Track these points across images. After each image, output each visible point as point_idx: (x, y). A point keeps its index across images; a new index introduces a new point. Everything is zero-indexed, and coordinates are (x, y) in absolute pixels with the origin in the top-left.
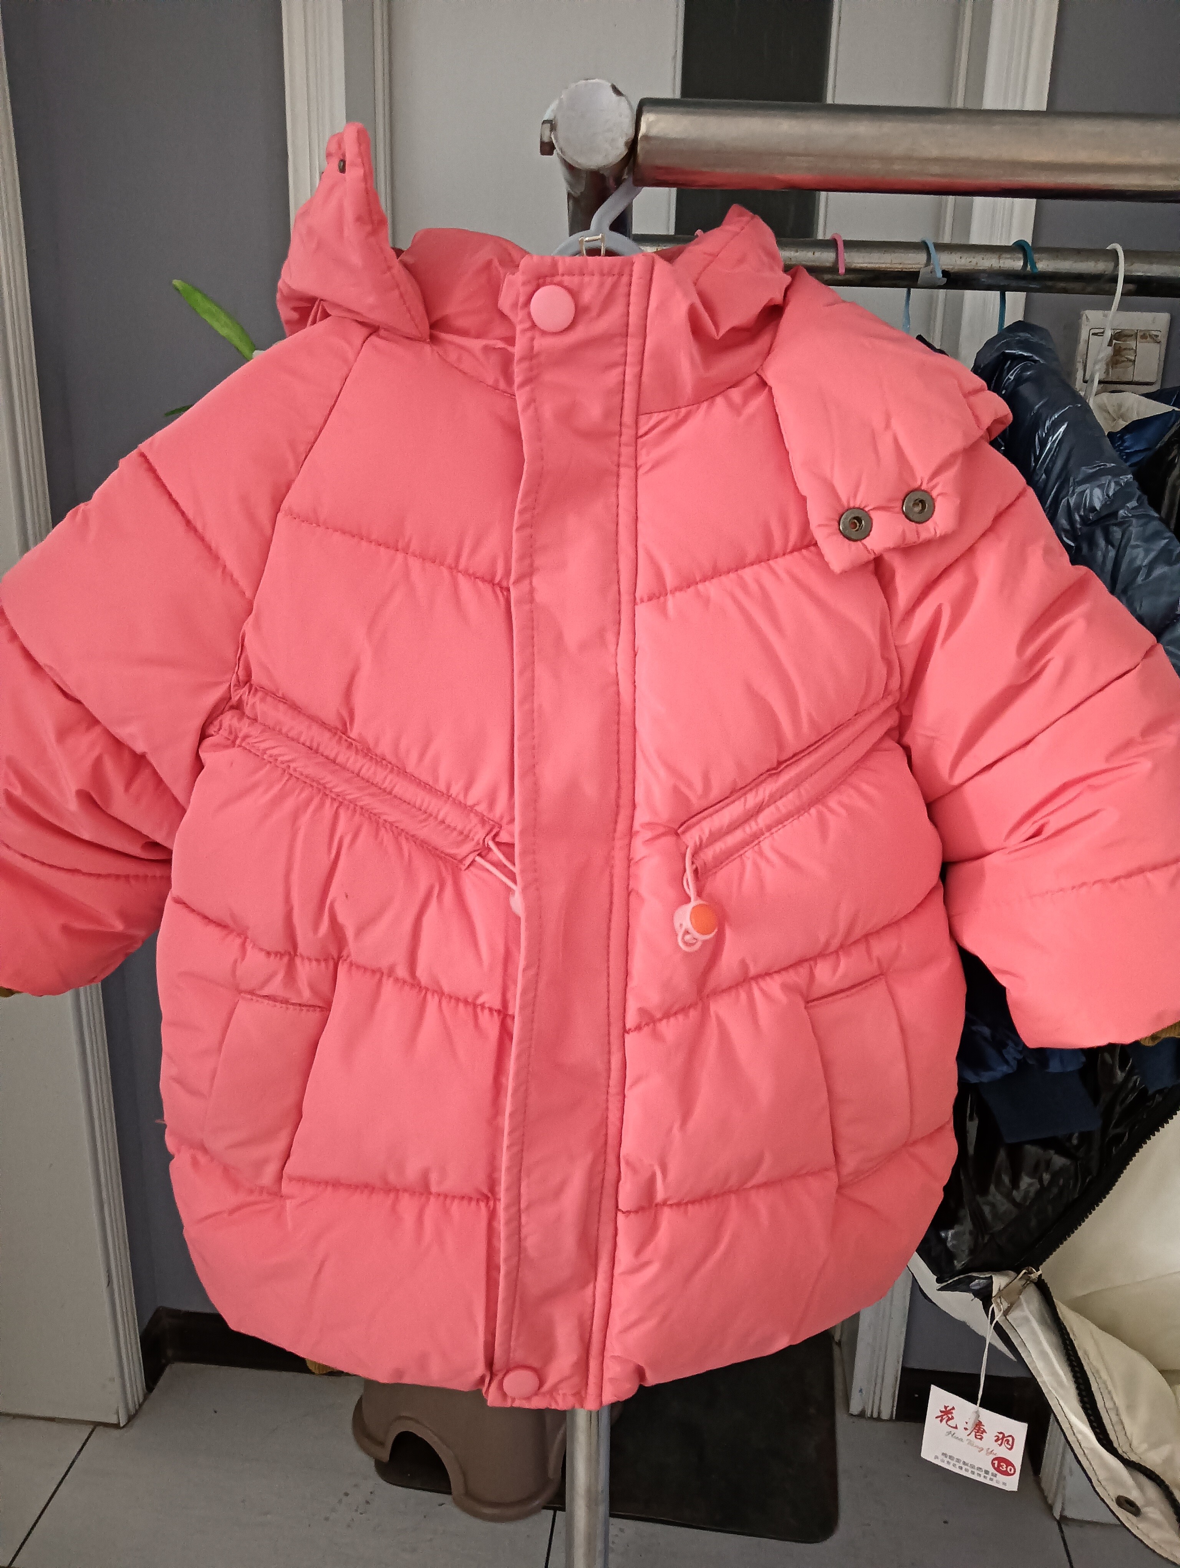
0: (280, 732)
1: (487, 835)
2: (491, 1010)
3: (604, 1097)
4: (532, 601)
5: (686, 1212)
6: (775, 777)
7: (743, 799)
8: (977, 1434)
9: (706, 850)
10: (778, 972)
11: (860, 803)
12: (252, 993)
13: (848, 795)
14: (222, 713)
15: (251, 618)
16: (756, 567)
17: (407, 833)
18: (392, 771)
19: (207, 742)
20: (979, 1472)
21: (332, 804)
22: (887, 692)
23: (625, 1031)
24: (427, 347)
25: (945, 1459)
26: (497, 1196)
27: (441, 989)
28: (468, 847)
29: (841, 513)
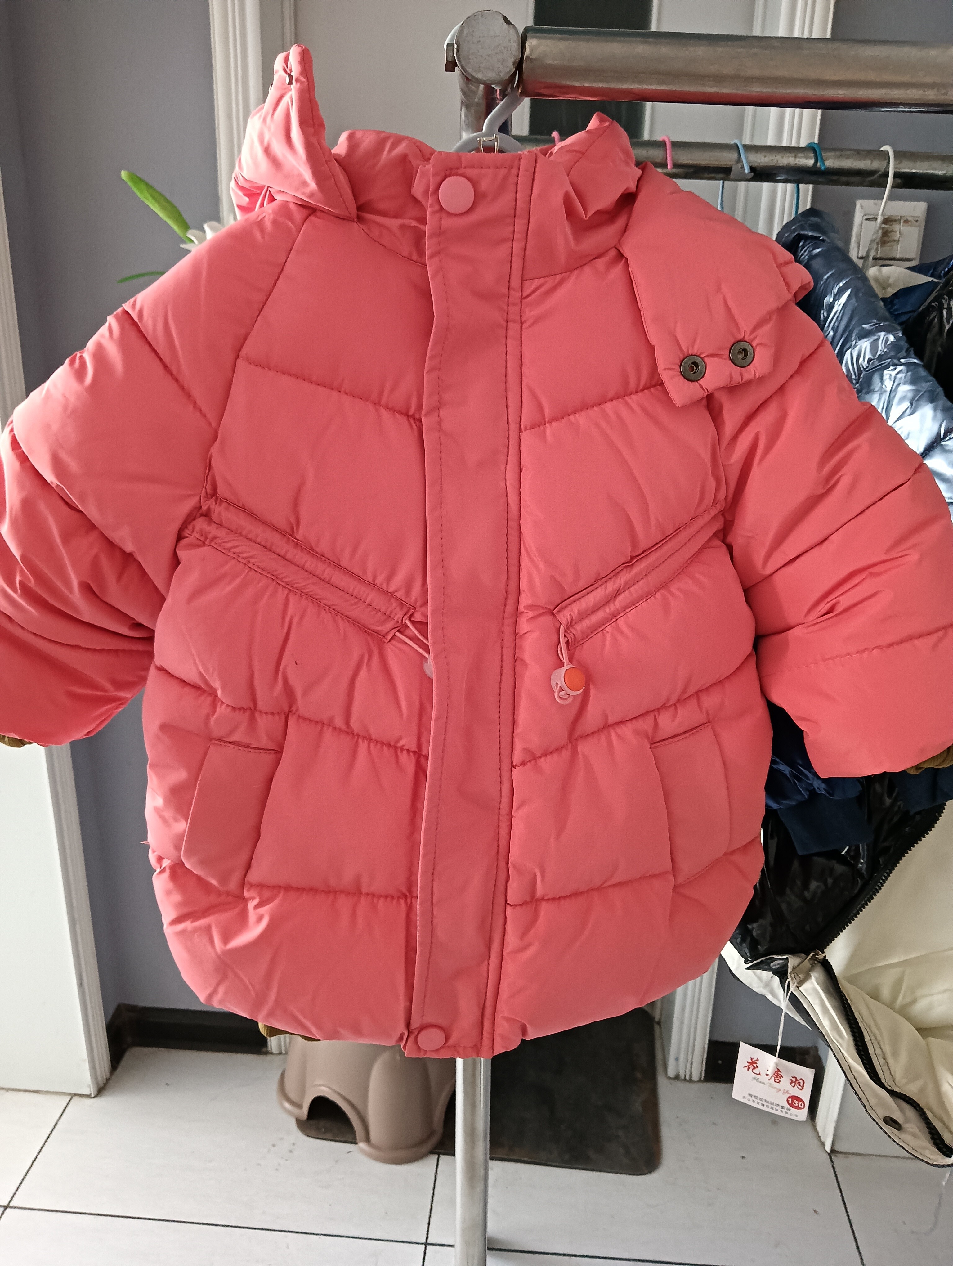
0: (241, 535)
1: (405, 615)
2: (408, 751)
3: (496, 817)
4: (440, 429)
5: (559, 905)
6: (629, 569)
7: (603, 587)
8: (776, 1078)
9: (576, 626)
10: (629, 721)
11: (696, 590)
13: (686, 583)
14: (194, 520)
15: (217, 444)
16: (615, 402)
17: (342, 614)
18: (330, 565)
19: (184, 542)
20: (777, 1108)
21: (283, 591)
22: (715, 501)
23: (513, 766)
24: (355, 226)
25: (751, 1099)
26: (414, 895)
27: (370, 735)
28: (390, 624)
29: (682, 359)
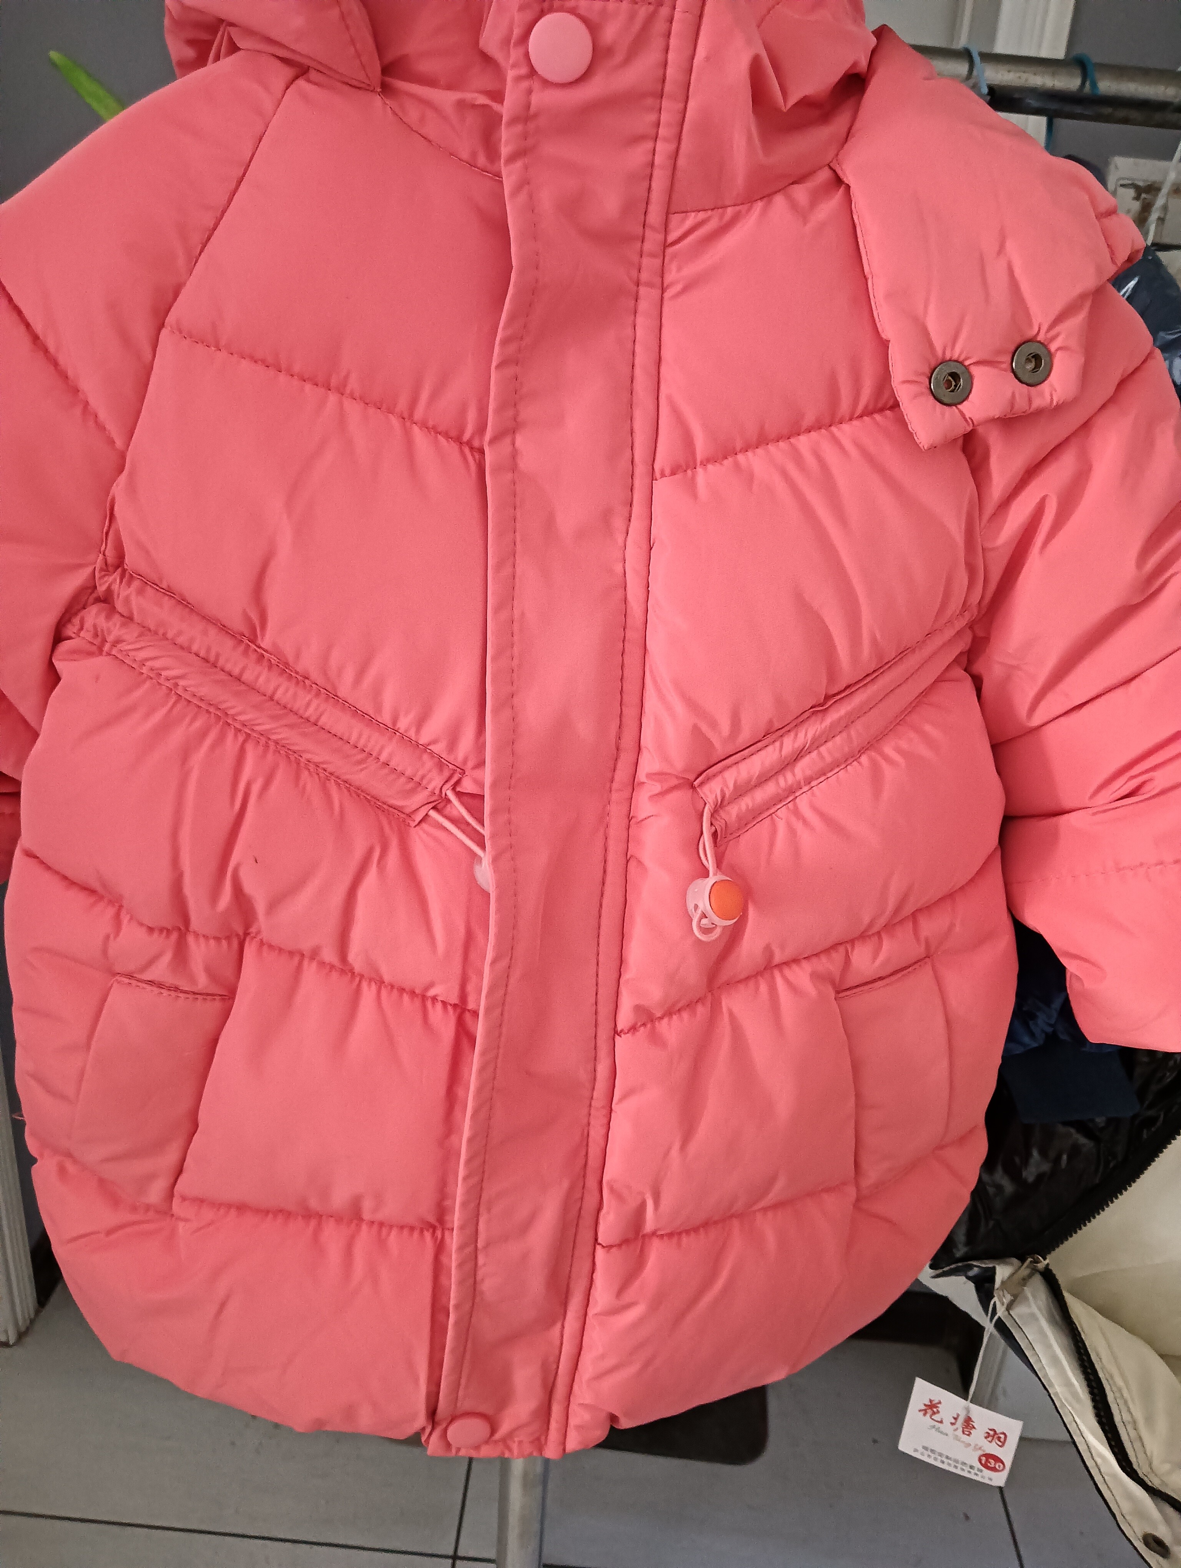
0: (165, 637)
1: (446, 782)
2: (444, 1003)
3: (585, 1111)
4: (514, 468)
5: (679, 1244)
6: (820, 715)
7: (777, 744)
8: (965, 1429)
9: (726, 808)
11: (923, 751)
12: (130, 976)
15: (123, 478)
16: (813, 433)
18: (318, 694)
20: (964, 1467)
21: (236, 736)
25: (926, 1453)
26: (449, 1225)
27: (381, 977)
28: (421, 797)
29: (933, 366)
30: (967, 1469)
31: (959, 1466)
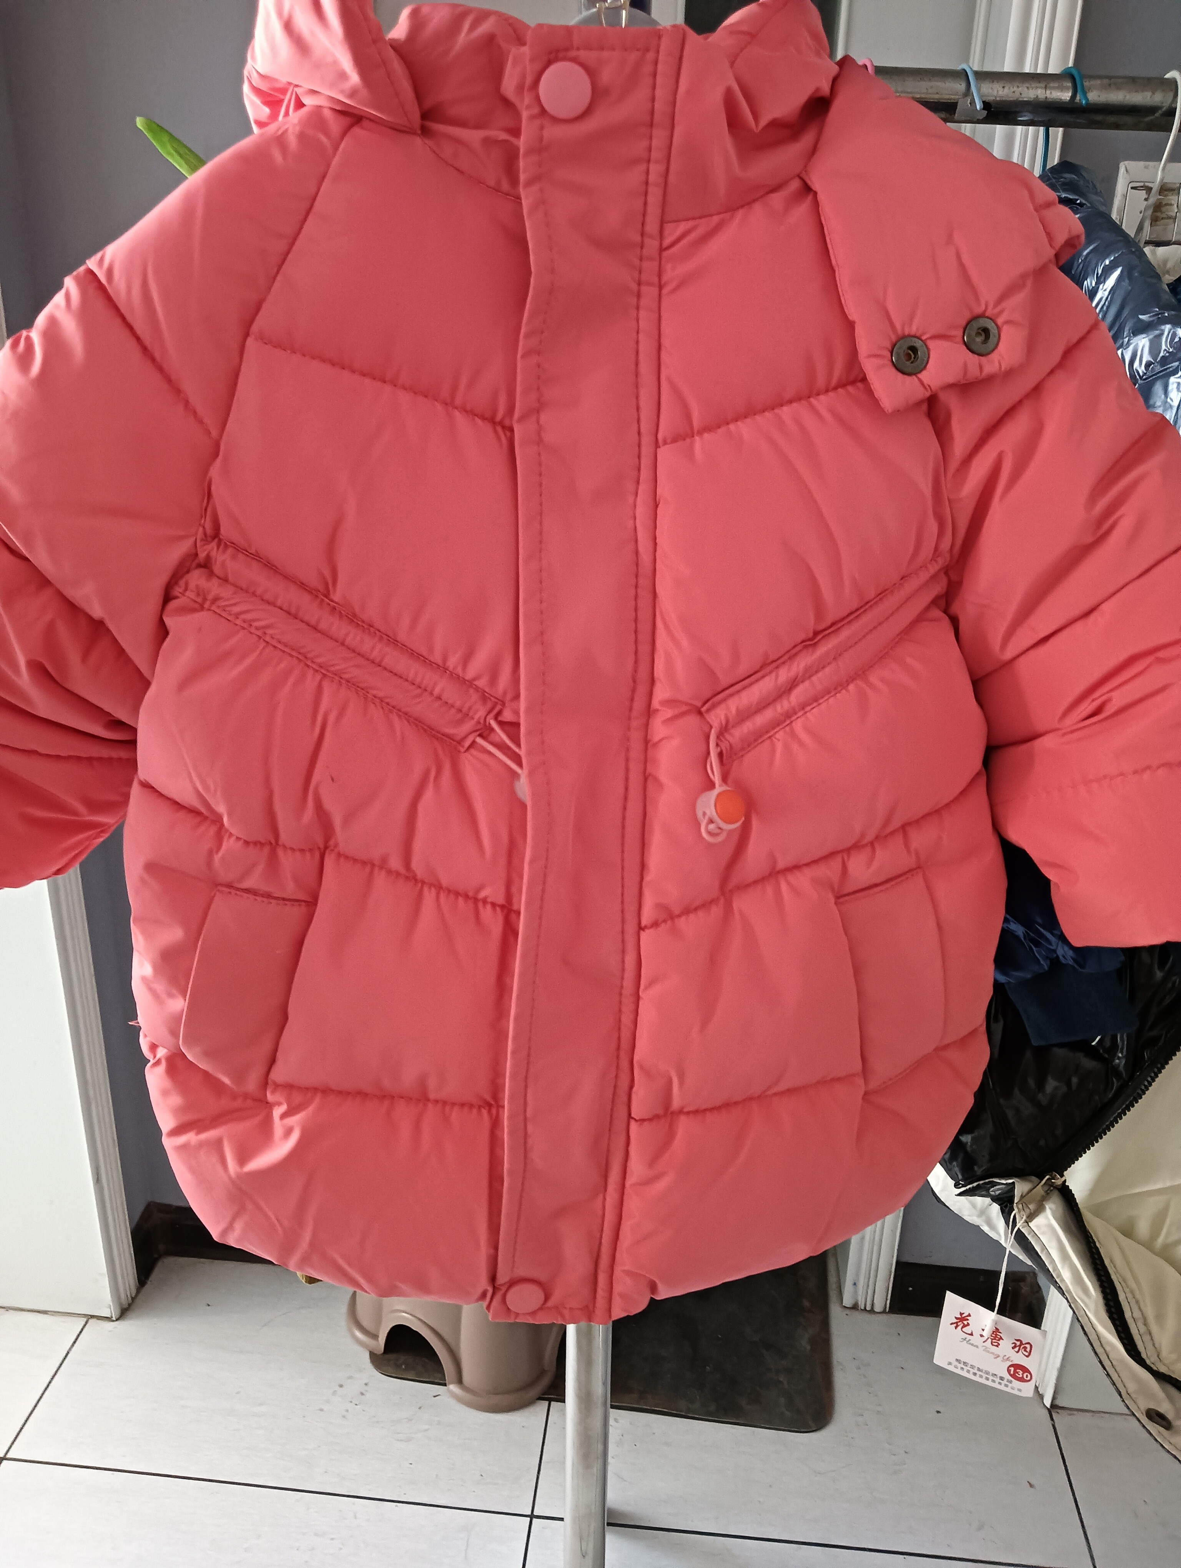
0: (254, 594)
1: (489, 713)
2: (494, 905)
3: (617, 998)
4: (539, 440)
5: (703, 1121)
6: (810, 650)
7: (773, 675)
8: (994, 1341)
9: (733, 731)
10: (807, 865)
11: (904, 680)
12: (230, 886)
13: (891, 671)
14: (188, 572)
15: (218, 461)
16: (795, 405)
17: (399, 710)
18: (381, 639)
19: (173, 604)
20: (994, 1379)
22: (936, 553)
23: (641, 928)
24: (418, 141)
25: (960, 1366)
26: (501, 1104)
27: (439, 882)
28: (468, 726)
29: (894, 341)
30: (998, 1380)
31: (991, 1378)
